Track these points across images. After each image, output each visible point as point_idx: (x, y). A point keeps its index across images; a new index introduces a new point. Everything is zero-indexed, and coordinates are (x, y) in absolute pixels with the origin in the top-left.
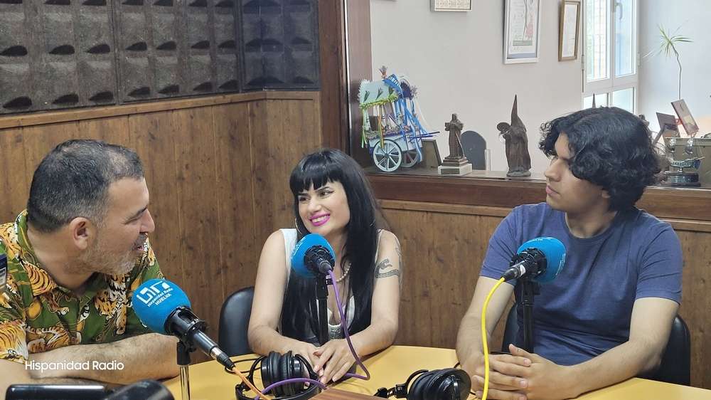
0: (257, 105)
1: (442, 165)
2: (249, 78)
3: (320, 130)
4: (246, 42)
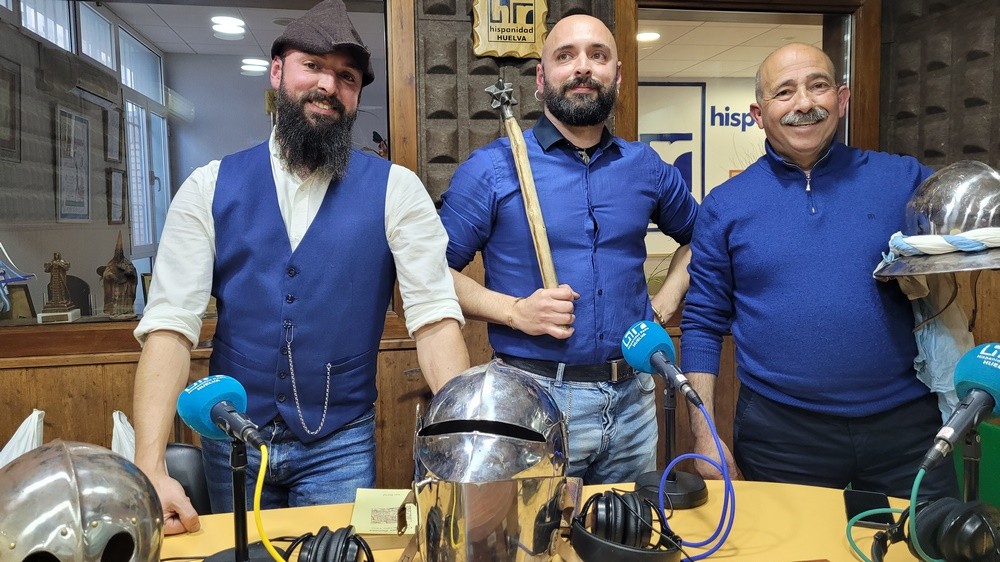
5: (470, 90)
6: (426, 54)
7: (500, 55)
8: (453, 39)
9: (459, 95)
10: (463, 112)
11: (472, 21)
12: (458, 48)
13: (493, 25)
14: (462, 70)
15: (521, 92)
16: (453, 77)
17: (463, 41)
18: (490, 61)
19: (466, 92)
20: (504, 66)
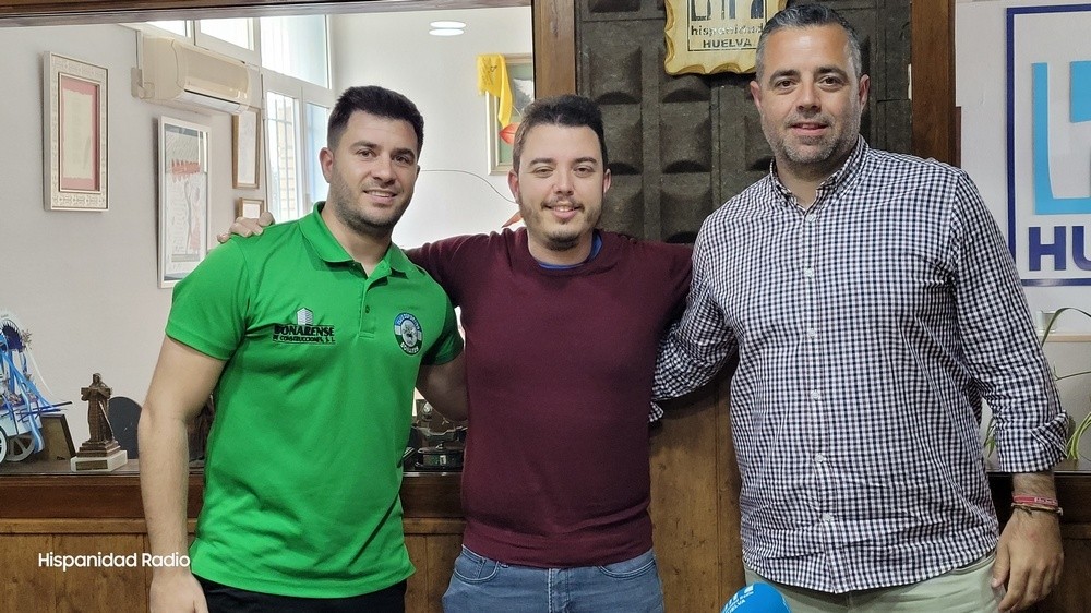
1: (79, 455)
5: (662, 126)
6: (592, 76)
7: (708, 71)
8: (635, 48)
9: (646, 135)
10: (652, 162)
11: (665, 19)
12: (643, 62)
13: (696, 24)
14: (650, 96)
15: (747, 126)
16: (635, 109)
17: (650, 52)
18: (694, 80)
19: (655, 131)
20: (719, 85)
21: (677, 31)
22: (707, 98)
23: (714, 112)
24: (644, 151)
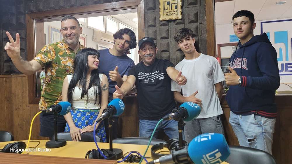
0: (8, 79)
2: (5, 71)
3: (27, 85)
4: (4, 60)
6: (147, 22)
8: (155, 16)
9: (157, 32)
10: (158, 38)
12: (156, 19)
13: (165, 11)
14: (158, 25)
15: (175, 30)
16: (155, 28)
17: (157, 17)
18: (165, 21)
19: (159, 32)
20: (170, 22)
21: (161, 13)
22: (168, 25)
23: (170, 27)
24: (157, 35)
